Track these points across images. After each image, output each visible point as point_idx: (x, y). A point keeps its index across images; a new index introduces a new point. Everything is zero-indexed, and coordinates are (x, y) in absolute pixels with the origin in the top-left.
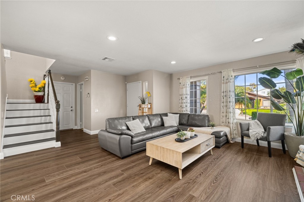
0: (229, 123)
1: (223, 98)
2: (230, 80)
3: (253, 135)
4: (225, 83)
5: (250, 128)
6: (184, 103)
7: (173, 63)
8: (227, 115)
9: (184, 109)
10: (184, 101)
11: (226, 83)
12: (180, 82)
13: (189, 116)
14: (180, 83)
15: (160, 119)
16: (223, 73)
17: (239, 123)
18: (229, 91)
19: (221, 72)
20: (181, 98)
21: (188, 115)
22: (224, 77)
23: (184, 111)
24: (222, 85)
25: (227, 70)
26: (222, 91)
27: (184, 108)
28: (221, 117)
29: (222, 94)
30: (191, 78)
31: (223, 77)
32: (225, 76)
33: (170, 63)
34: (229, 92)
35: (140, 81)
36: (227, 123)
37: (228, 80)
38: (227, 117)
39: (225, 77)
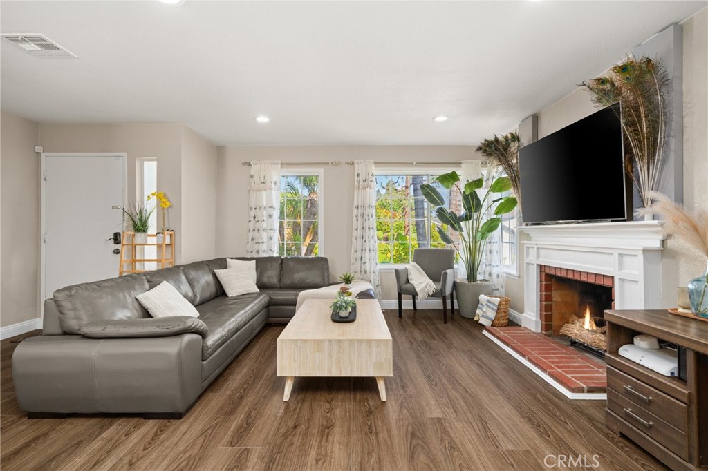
0: (366, 272)
1: (357, 220)
2: (370, 183)
3: (423, 290)
4: (361, 187)
5: (410, 277)
6: (264, 230)
7: (263, 119)
8: (363, 256)
9: (264, 247)
10: (264, 225)
11: (364, 188)
12: (252, 173)
13: (282, 263)
14: (252, 177)
15: (210, 278)
16: (356, 166)
17: (394, 271)
18: (367, 205)
19: (353, 163)
20: (255, 217)
21: (280, 262)
22: (358, 175)
23: (264, 251)
24: (356, 191)
25: (363, 160)
26: (355, 205)
27: (262, 243)
28: (352, 262)
29: (355, 211)
30: (281, 167)
31: (356, 175)
32: (360, 172)
33: (255, 118)
34: (367, 208)
35: (120, 154)
36: (363, 272)
37: (366, 183)
38: (363, 261)
39: (360, 175)
